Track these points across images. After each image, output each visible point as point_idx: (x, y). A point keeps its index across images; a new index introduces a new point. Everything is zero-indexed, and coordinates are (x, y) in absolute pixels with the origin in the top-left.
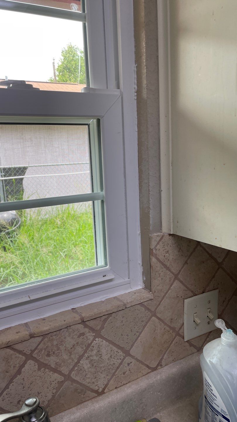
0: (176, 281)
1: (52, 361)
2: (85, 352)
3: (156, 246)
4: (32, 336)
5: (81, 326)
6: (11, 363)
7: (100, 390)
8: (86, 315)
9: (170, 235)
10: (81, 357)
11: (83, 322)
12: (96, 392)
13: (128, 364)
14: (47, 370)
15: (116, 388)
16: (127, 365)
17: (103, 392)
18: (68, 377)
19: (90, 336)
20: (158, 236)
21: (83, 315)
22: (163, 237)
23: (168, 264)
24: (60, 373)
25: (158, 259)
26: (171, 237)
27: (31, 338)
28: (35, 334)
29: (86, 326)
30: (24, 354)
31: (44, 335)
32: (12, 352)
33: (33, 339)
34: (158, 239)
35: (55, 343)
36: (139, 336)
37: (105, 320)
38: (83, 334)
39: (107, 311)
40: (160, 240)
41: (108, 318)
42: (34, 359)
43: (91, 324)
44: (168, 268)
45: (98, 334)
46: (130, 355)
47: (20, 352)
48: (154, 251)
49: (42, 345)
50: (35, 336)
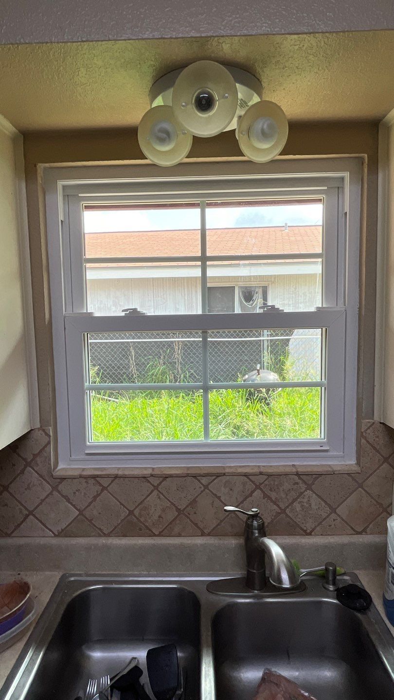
0: (386, 463)
1: (273, 495)
2: (298, 497)
3: (366, 430)
4: (261, 473)
5: (296, 478)
6: (246, 487)
7: (308, 531)
8: (300, 470)
9: (381, 423)
10: (294, 500)
11: (297, 474)
12: (305, 531)
13: (334, 520)
14: (269, 501)
15: (322, 535)
16: (332, 520)
17: (310, 534)
18: (283, 511)
19: (303, 487)
20: (369, 422)
21: (299, 470)
22: (374, 423)
23: (378, 448)
24: (278, 506)
25: (368, 442)
26: (381, 425)
27: (260, 474)
29: (300, 478)
30: (255, 484)
31: (269, 475)
32: (248, 480)
34: (369, 425)
35: (276, 483)
36: (345, 500)
37: (316, 479)
38: (297, 483)
39: (318, 472)
40: (370, 426)
41: (318, 478)
42: (261, 489)
43: (304, 477)
44: (378, 451)
45: (309, 487)
46: (335, 512)
47: (253, 482)
48: (364, 434)
49: (266, 482)
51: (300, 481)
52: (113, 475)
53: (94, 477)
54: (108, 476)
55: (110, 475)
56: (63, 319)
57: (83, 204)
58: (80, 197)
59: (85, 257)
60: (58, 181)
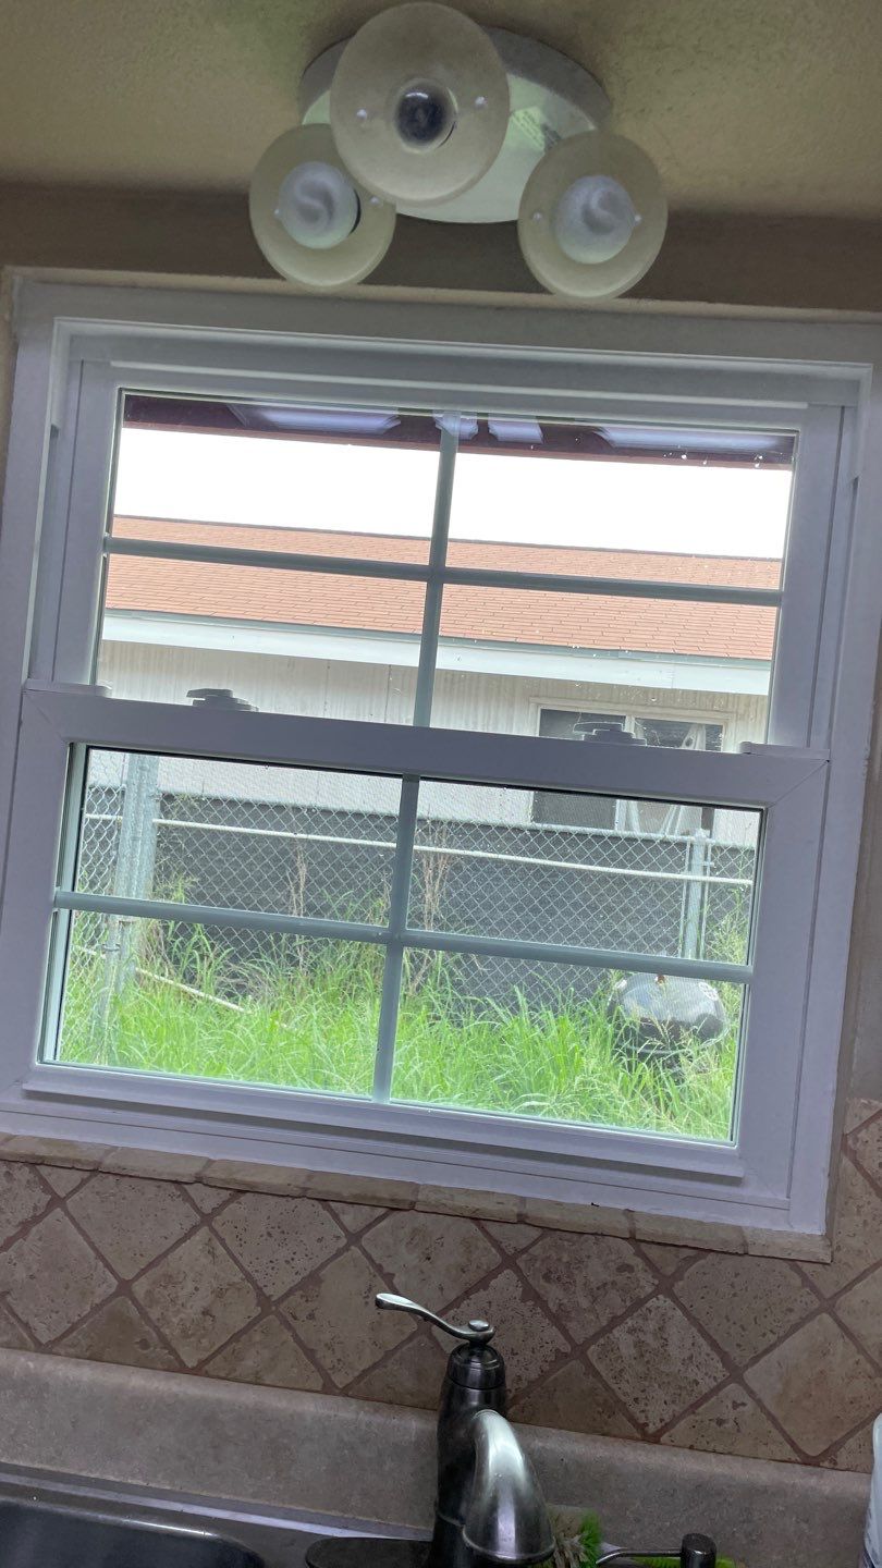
1: (554, 1294)
2: (629, 1312)
4: (522, 1219)
5: (627, 1249)
6: (474, 1256)
7: (651, 1429)
8: (645, 1229)
10: (615, 1321)
11: (632, 1239)
12: (642, 1427)
13: (735, 1405)
14: (539, 1310)
15: (691, 1448)
16: (730, 1405)
17: (654, 1439)
18: (580, 1350)
19: (647, 1282)
20: (866, 1106)
21: (640, 1227)
24: (564, 1331)
25: (860, 1168)
27: (519, 1222)
28: (527, 1217)
29: (640, 1254)
30: (501, 1250)
31: (547, 1230)
32: (480, 1233)
33: (523, 1226)
34: (867, 1114)
35: (565, 1258)
36: (776, 1345)
37: (690, 1261)
38: (629, 1268)
39: (696, 1240)
40: (872, 1119)
42: (518, 1270)
43: (654, 1253)
45: (665, 1287)
46: (741, 1381)
47: (496, 1243)
48: (850, 1142)
50: (528, 1221)
51: (638, 1262)
52: (89, 1163)
53: (34, 1163)
54: (72, 1166)
55: (79, 1161)
56: (19, 695)
57: (121, 390)
58: (115, 369)
59: (106, 534)
60: (56, 318)
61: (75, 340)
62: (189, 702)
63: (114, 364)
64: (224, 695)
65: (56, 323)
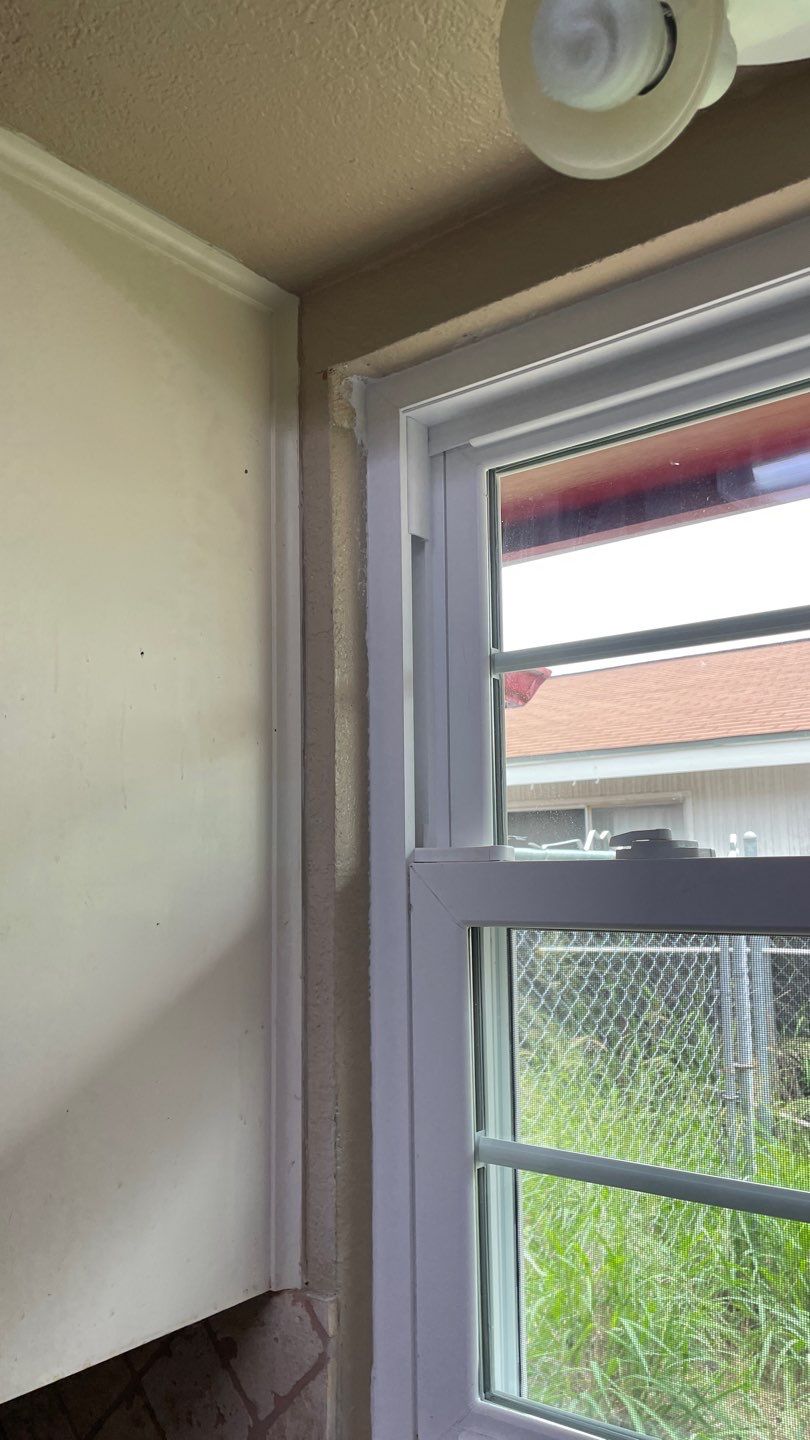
56: (405, 871)
57: (492, 473)
58: (477, 449)
59: (494, 651)
60: (402, 410)
61: (432, 431)
62: (610, 854)
63: (477, 442)
64: (658, 838)
65: (403, 417)
